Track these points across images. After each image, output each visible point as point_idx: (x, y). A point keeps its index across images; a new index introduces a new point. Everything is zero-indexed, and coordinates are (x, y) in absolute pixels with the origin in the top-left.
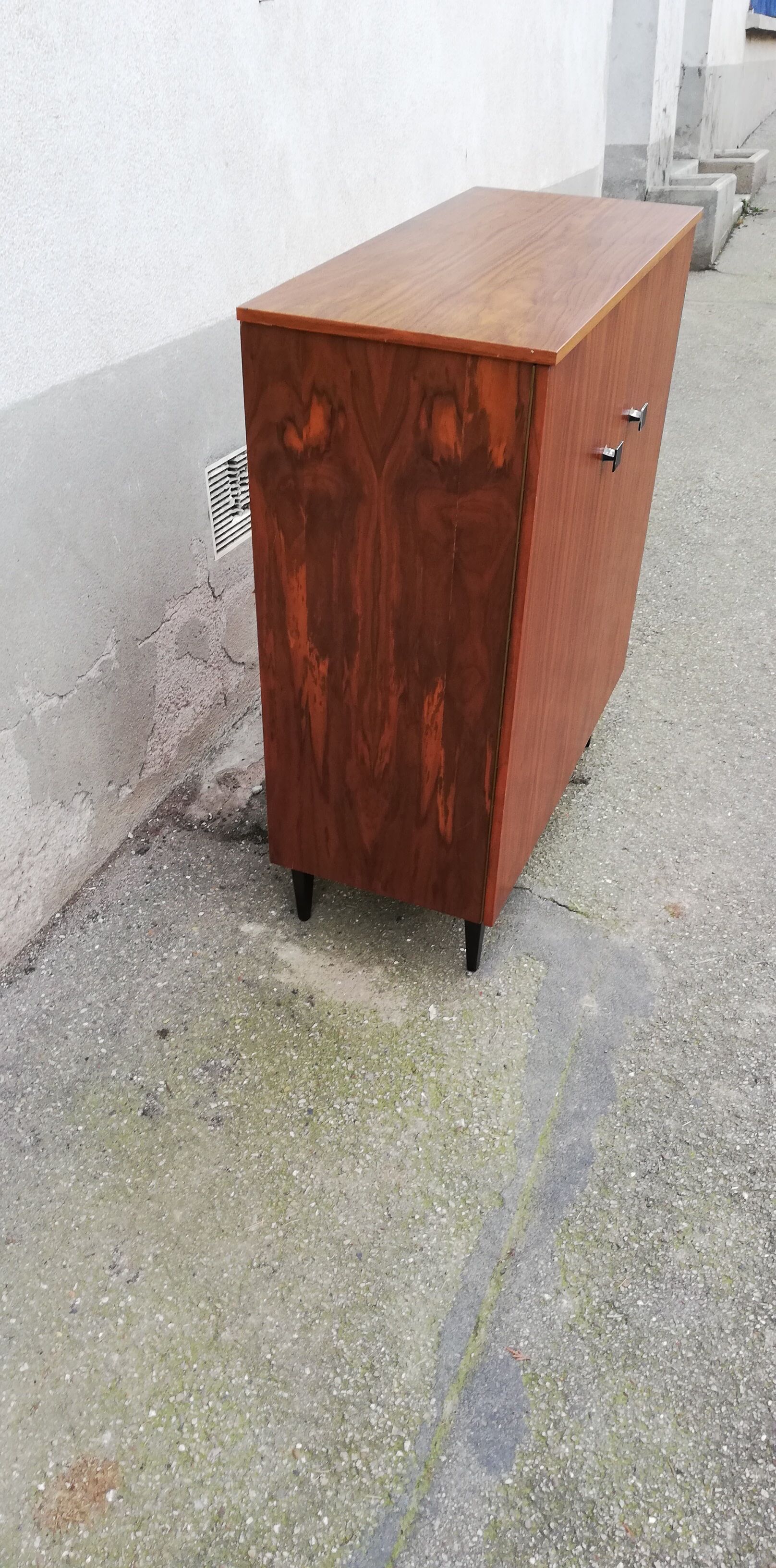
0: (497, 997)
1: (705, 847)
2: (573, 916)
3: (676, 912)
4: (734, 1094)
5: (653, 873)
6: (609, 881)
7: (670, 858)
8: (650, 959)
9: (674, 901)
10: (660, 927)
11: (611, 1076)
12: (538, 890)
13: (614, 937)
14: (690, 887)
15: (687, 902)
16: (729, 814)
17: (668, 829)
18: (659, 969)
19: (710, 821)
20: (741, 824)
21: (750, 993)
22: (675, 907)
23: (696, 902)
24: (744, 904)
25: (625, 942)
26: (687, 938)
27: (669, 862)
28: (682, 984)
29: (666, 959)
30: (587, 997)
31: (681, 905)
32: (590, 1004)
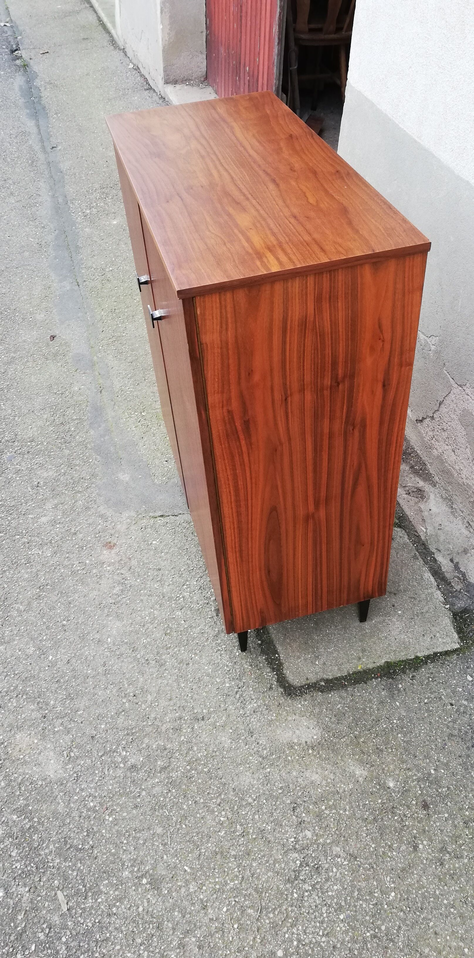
0: (166, 459)
1: (113, 601)
2: (160, 513)
3: (110, 546)
4: (45, 475)
5: (134, 562)
6: (154, 542)
7: (131, 581)
8: (109, 513)
9: (113, 551)
10: (113, 532)
11: (99, 455)
12: (187, 517)
13: (133, 514)
14: (109, 566)
15: (106, 555)
16: (109, 640)
17: (141, 600)
18: (102, 509)
19: (118, 624)
20: (97, 636)
21: (54, 523)
22: (111, 548)
23: (101, 558)
24: (73, 573)
25: (126, 514)
26: (97, 534)
27: (128, 575)
28: (88, 508)
29: (101, 516)
30: (127, 479)
31: (109, 551)
32: (125, 477)
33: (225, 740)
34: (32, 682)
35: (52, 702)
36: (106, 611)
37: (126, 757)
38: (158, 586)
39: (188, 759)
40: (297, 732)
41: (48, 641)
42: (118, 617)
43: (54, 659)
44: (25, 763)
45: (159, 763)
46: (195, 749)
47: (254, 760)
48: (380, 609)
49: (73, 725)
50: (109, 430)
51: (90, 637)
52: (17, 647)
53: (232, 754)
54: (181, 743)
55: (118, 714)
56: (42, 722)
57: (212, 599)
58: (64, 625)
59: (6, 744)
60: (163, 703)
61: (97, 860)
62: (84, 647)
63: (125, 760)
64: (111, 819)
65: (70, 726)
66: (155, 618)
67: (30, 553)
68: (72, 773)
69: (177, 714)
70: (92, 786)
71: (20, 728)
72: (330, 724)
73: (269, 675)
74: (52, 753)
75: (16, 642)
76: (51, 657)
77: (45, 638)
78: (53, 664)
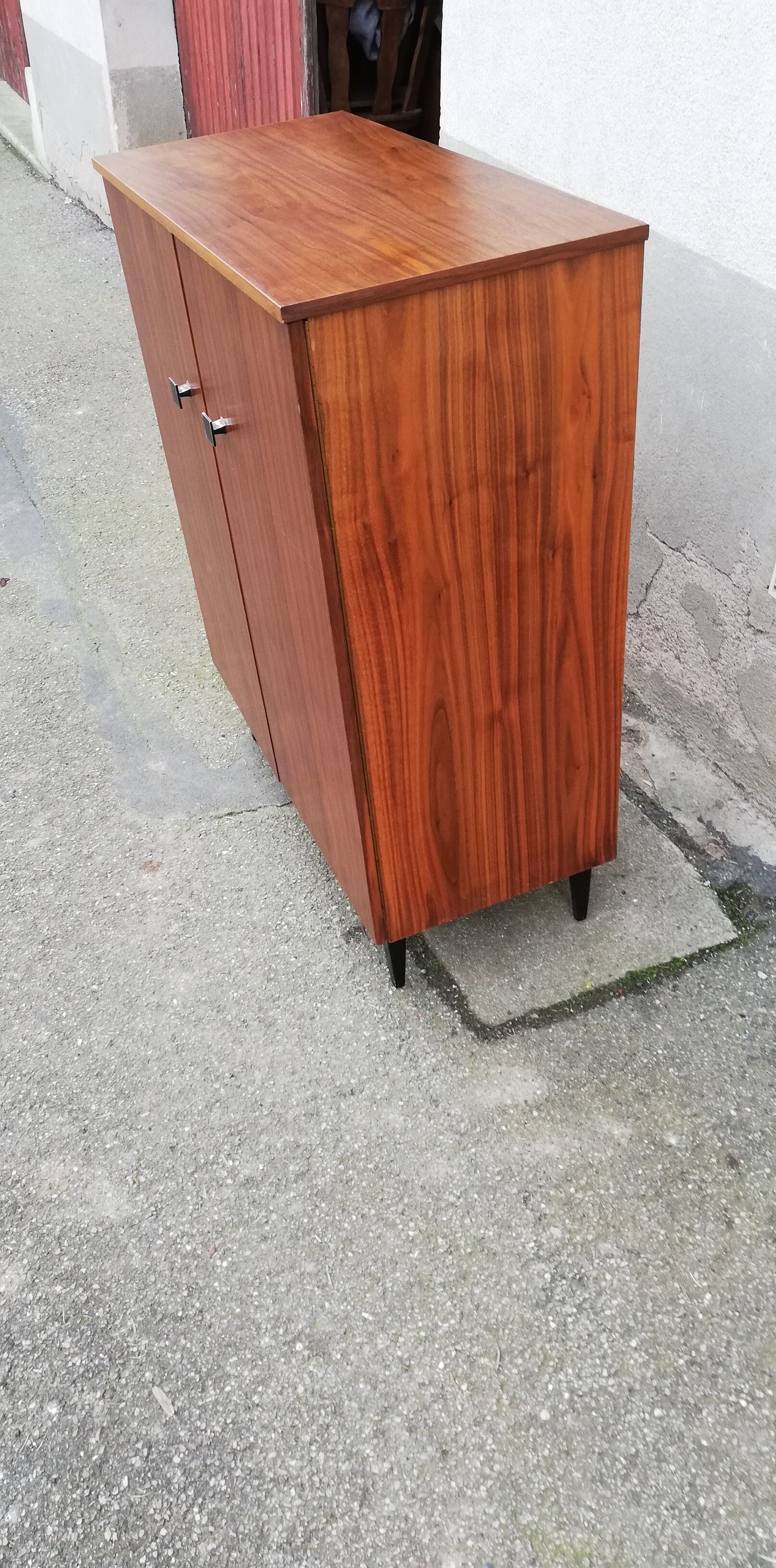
0: (223, 734)
1: (172, 945)
2: (227, 810)
3: (151, 867)
4: (24, 778)
5: (196, 885)
6: (224, 852)
7: (197, 912)
8: (142, 820)
9: (158, 874)
10: (153, 846)
11: (110, 740)
12: (272, 810)
13: (182, 816)
14: (155, 895)
15: (148, 880)
16: (175, 1001)
17: (219, 937)
18: (129, 816)
19: (186, 976)
20: (154, 999)
21: (51, 846)
22: (154, 869)
23: (140, 885)
24: (97, 913)
25: (170, 819)
26: (126, 852)
27: (190, 905)
28: (104, 818)
29: (131, 826)
30: (163, 768)
31: (151, 874)
32: (159, 766)
33: (395, 1117)
34: (54, 1083)
35: (94, 1107)
36: (162, 961)
37: (233, 1168)
38: (243, 913)
39: (338, 1154)
40: (509, 1089)
41: (70, 1019)
42: (185, 966)
43: (85, 1043)
44: (62, 1205)
45: (291, 1168)
46: (348, 1138)
47: (448, 1140)
48: (603, 900)
49: (136, 1135)
50: (120, 703)
51: (143, 1001)
52: (20, 1035)
53: (409, 1136)
54: (323, 1134)
55: (209, 1107)
56: (81, 1139)
57: (335, 920)
58: (94, 992)
59: (24, 1181)
60: (283, 1079)
61: (212, 1329)
62: (133, 1018)
63: (233, 1173)
64: (225, 1264)
65: (130, 1138)
66: (246, 960)
67: (17, 894)
68: (146, 1206)
69: (309, 1093)
70: (184, 1219)
71: (44, 1154)
72: (558, 1070)
73: (448, 1016)
74: (106, 1183)
75: (16, 1028)
76: (80, 1042)
77: (64, 1014)
78: (85, 1051)
